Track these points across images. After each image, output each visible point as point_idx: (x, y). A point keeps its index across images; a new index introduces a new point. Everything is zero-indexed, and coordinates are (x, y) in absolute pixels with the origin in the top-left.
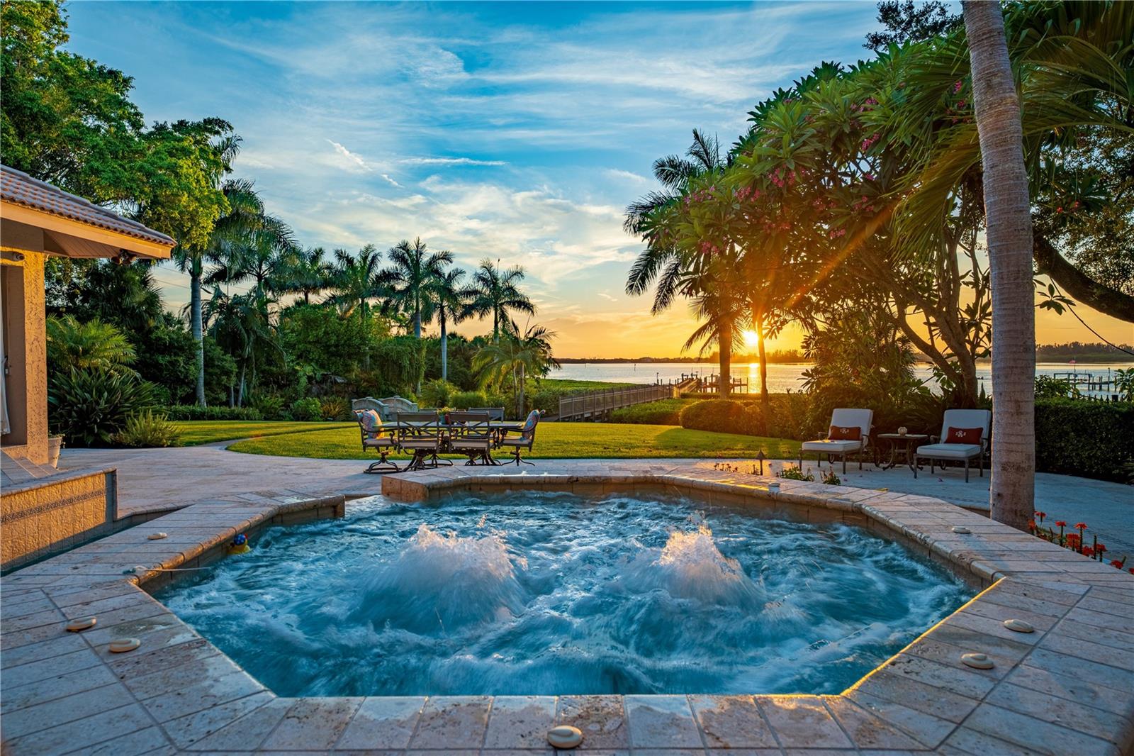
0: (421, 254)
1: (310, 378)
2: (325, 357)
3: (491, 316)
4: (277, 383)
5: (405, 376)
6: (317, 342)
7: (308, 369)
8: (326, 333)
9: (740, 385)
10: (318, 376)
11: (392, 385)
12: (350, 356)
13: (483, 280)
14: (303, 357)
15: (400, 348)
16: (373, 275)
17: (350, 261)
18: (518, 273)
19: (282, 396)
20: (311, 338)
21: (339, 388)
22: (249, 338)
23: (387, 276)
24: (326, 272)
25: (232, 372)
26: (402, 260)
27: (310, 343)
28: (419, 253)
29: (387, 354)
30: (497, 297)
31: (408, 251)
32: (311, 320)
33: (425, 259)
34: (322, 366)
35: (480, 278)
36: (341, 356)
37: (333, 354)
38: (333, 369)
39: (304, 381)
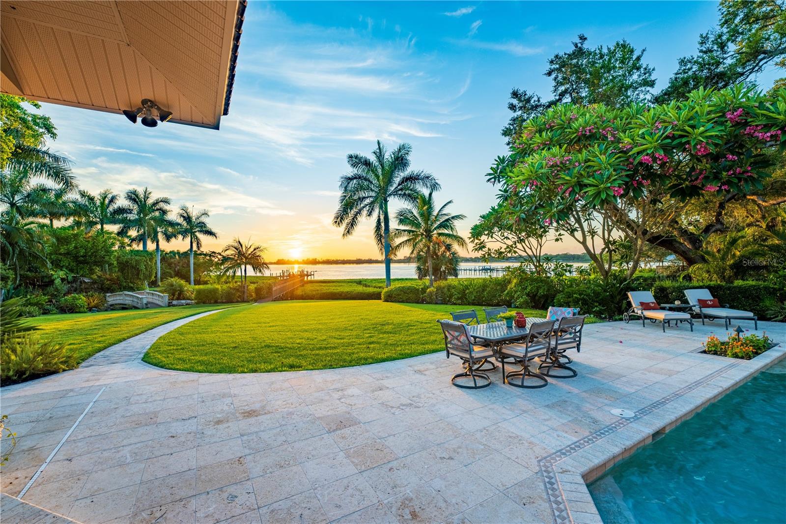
0: (147, 198)
1: (63, 280)
2: (74, 264)
3: (188, 240)
4: (34, 285)
5: (142, 277)
6: (68, 254)
7: (62, 274)
8: (76, 247)
9: (311, 275)
10: (70, 278)
11: (131, 282)
12: (96, 263)
13: (184, 217)
14: (57, 265)
15: (137, 258)
16: (111, 209)
17: (91, 199)
18: (205, 214)
19: (44, 295)
20: (62, 251)
21: (87, 286)
22: (14, 251)
23: (121, 211)
24: (71, 205)
25: (8, 278)
26: (134, 200)
27: (61, 254)
28: (146, 197)
29: (127, 262)
30: (192, 228)
31: (137, 196)
32: (63, 238)
33: (150, 201)
34: (72, 271)
35: (182, 216)
36: (88, 263)
37: (81, 262)
38: (82, 272)
39: (58, 282)
